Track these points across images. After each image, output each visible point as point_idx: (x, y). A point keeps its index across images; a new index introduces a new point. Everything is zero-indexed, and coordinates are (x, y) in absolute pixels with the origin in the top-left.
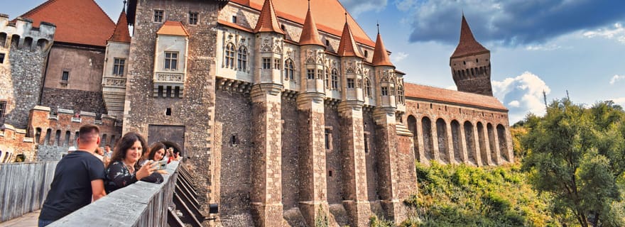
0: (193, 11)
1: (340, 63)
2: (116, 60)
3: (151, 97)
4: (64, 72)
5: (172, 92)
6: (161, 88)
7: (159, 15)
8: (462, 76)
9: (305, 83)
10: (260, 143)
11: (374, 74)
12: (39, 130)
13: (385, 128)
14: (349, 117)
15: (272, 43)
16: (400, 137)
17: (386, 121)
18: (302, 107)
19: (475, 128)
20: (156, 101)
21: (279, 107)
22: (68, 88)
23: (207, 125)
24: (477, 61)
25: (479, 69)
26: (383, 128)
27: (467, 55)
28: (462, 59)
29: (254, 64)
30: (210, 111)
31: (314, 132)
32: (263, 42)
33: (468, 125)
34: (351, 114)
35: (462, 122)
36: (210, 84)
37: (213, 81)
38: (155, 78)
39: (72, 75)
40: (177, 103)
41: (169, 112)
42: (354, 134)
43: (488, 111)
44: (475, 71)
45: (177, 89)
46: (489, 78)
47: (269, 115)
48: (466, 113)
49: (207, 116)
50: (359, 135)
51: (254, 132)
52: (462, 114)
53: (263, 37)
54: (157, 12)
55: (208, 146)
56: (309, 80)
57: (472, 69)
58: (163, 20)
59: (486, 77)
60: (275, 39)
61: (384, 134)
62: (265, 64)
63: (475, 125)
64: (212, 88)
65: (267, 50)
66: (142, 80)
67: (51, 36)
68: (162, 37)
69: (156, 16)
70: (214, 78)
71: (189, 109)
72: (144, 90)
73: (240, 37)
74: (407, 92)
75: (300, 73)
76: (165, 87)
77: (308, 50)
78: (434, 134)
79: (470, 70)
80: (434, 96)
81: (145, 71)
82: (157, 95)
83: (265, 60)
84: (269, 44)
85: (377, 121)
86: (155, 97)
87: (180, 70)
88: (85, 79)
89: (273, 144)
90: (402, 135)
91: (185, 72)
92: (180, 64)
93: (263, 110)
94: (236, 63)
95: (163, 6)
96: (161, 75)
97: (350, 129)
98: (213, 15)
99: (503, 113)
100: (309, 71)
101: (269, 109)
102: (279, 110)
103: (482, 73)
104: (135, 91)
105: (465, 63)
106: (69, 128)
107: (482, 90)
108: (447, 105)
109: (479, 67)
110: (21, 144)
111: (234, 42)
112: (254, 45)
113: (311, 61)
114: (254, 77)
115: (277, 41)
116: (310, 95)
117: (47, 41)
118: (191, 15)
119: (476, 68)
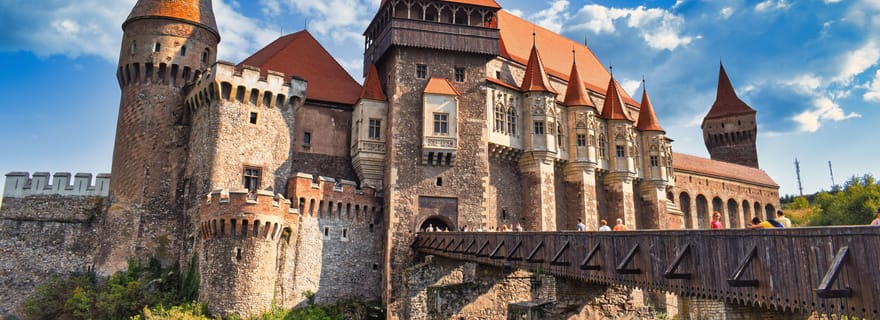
0: (458, 66)
1: (607, 128)
2: (371, 120)
3: (420, 164)
4: (306, 133)
5: (444, 159)
6: (431, 155)
7: (422, 71)
8: (719, 141)
9: (575, 151)
10: (534, 219)
11: (642, 139)
12: (302, 200)
13: (655, 205)
14: (618, 191)
15: (545, 105)
16: (670, 216)
17: (656, 196)
18: (570, 179)
19: (741, 208)
20: (425, 170)
21: (552, 178)
22: (311, 151)
23: (481, 197)
24: (739, 123)
25: (742, 134)
26: (652, 204)
27: (726, 116)
28: (720, 120)
29: (524, 128)
30: (484, 181)
31: (587, 208)
32: (533, 103)
33: (732, 203)
34: (621, 187)
35: (725, 200)
36: (483, 151)
37: (486, 147)
38: (426, 145)
39: (315, 136)
40: (448, 172)
41: (440, 182)
42: (625, 212)
43: (755, 187)
44: (736, 135)
45: (449, 156)
46: (754, 146)
47: (543, 187)
48: (730, 188)
49: (481, 187)
50: (630, 213)
51: (524, 206)
52: (726, 190)
53: (534, 98)
54: (419, 66)
55: (484, 221)
56: (580, 148)
57: (732, 134)
58: (427, 77)
59: (751, 144)
60: (548, 99)
61: (653, 212)
62: (537, 129)
63: (741, 204)
64: (484, 156)
65: (538, 112)
66: (408, 145)
67: (303, 93)
68: (430, 97)
69: (419, 72)
70: (487, 145)
71: (461, 178)
72: (411, 156)
73: (509, 96)
74: (676, 163)
75: (568, 138)
76: (436, 154)
77: (577, 112)
78: (694, 213)
79: (730, 135)
80: (694, 167)
81: (412, 135)
82: (426, 162)
83: (536, 123)
84: (541, 105)
85: (645, 196)
86: (424, 165)
87: (451, 135)
88: (329, 140)
89: (548, 220)
90: (673, 214)
91: (458, 137)
92: (451, 128)
93: (535, 181)
94: (506, 126)
95: (426, 58)
96: (432, 140)
97: (620, 205)
98: (481, 71)
99: (773, 191)
100: (579, 136)
101: (543, 180)
102: (553, 182)
103: (745, 138)
104: (402, 157)
105: (723, 126)
106: (331, 198)
107: (746, 161)
108: (709, 179)
109: (741, 131)
110: (287, 216)
111: (503, 103)
112: (522, 105)
113: (582, 125)
114: (524, 142)
115: (549, 102)
116: (582, 164)
117: (299, 99)
118: (457, 70)
119: (738, 133)
